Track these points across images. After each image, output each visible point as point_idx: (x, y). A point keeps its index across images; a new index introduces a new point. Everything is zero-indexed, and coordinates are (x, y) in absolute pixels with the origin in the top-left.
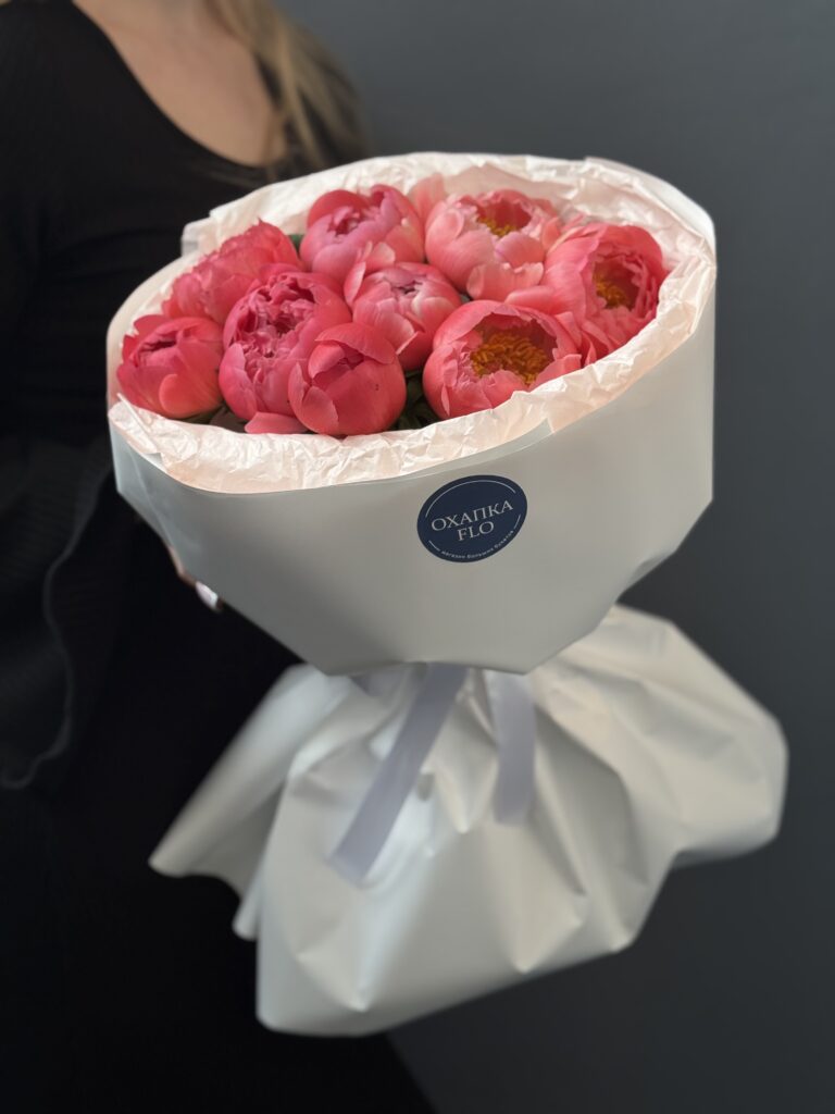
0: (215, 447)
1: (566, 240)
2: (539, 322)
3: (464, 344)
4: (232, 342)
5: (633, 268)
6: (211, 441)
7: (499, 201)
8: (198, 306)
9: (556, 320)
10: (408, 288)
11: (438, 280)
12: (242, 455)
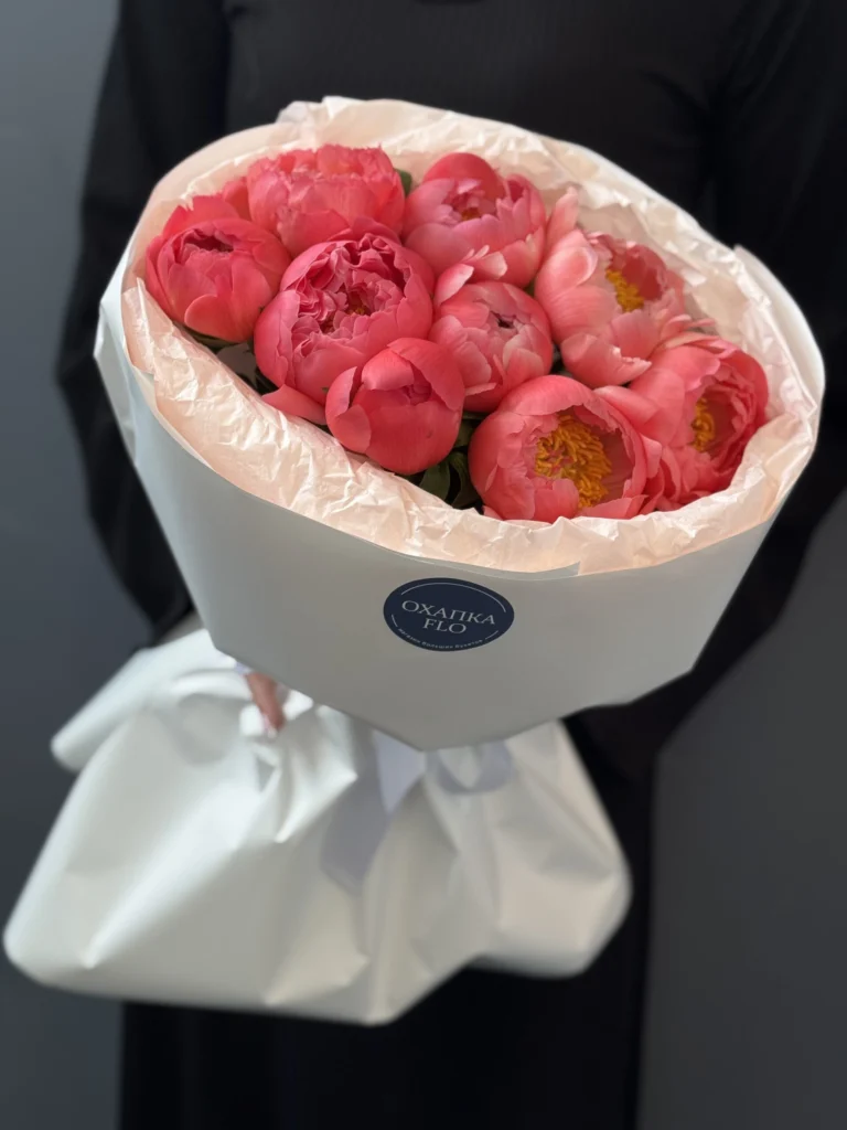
0: (218, 403)
1: (685, 345)
2: (623, 436)
3: (538, 424)
4: (289, 288)
5: (739, 406)
6: (215, 394)
7: (636, 256)
8: (273, 216)
9: (642, 442)
10: (505, 319)
11: (542, 328)
12: (242, 430)
